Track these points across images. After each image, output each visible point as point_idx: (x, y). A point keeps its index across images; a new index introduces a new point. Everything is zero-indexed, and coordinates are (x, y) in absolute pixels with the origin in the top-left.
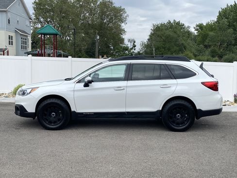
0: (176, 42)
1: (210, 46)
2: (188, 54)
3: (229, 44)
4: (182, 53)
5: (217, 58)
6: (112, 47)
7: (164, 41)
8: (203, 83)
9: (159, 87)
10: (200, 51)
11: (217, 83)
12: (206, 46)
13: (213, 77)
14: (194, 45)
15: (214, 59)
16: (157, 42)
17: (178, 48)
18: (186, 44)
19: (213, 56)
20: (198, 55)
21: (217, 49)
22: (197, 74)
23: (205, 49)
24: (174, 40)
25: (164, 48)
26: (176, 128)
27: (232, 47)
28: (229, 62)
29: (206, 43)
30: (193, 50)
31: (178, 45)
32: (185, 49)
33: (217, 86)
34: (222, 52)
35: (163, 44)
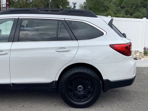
0: (102, 4)
1: (124, 7)
2: (110, 13)
3: (137, 6)
4: (106, 12)
5: (129, 15)
6: (61, 8)
7: (95, 4)
8: (112, 46)
9: (54, 51)
10: (118, 11)
11: (130, 46)
12: (122, 8)
13: (125, 37)
14: (114, 6)
15: (127, 16)
16: (90, 4)
17: (104, 9)
18: (109, 6)
19: (126, 14)
20: (117, 14)
21: (129, 9)
22: (105, 33)
23: (121, 9)
24: (101, 3)
25: (95, 8)
26: (76, 103)
27: (139, 8)
28: (137, 18)
29: (122, 6)
30: (114, 10)
31: (104, 7)
32: (109, 9)
33: (130, 49)
34: (132, 11)
35: (94, 6)
